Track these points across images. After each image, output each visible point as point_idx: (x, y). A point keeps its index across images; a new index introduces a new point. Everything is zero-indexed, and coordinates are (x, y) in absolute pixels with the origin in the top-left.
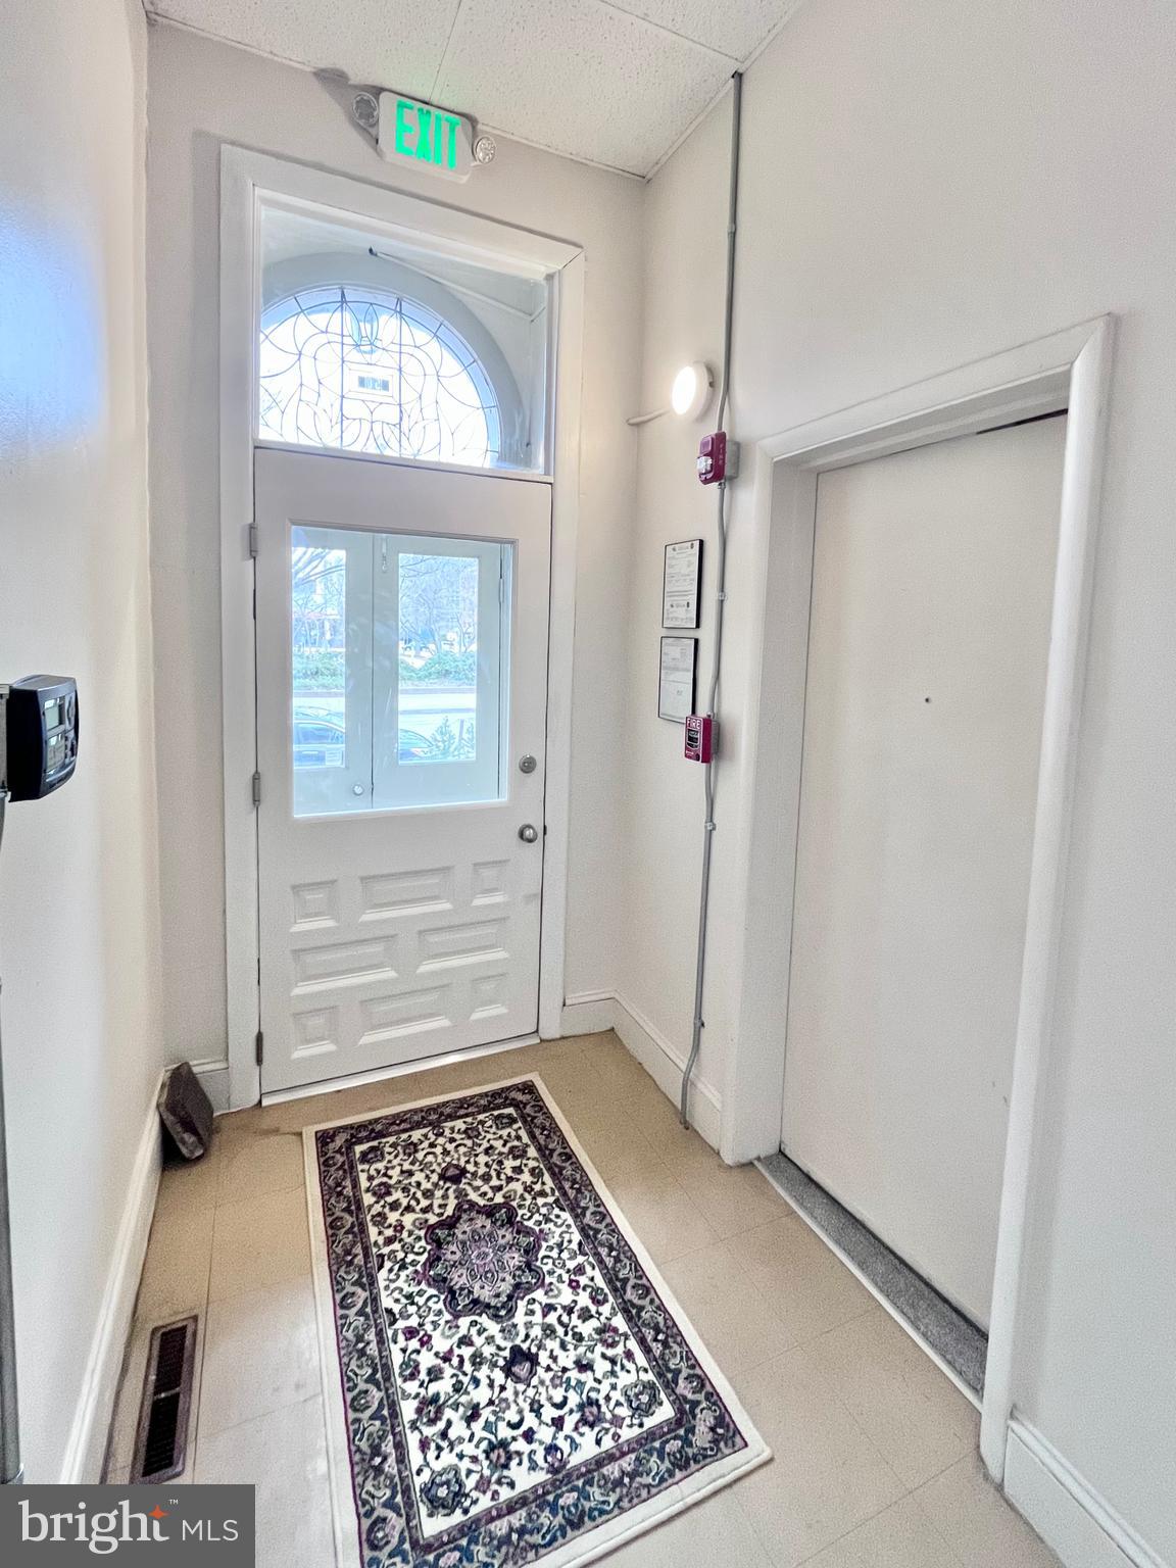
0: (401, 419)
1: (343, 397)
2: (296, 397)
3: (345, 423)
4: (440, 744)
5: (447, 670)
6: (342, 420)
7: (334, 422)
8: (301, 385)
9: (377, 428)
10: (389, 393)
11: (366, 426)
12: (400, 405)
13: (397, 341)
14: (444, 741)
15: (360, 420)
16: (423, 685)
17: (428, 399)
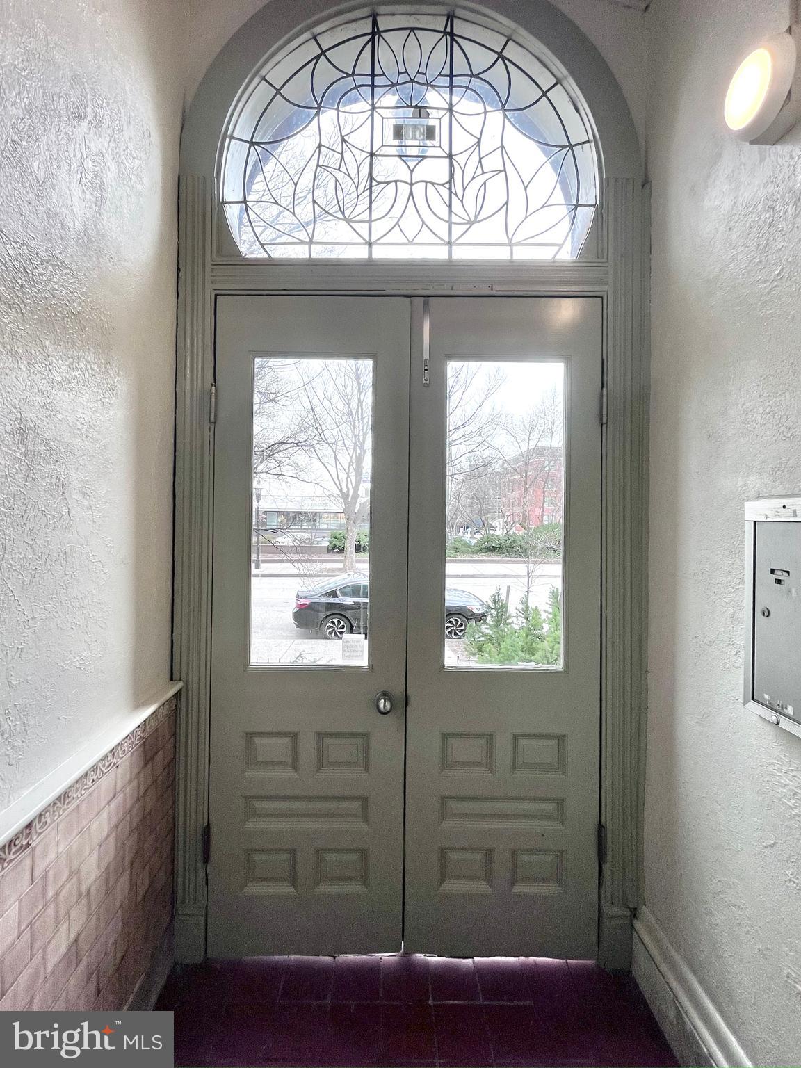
0: (452, 175)
1: (372, 155)
2: (313, 163)
3: (376, 189)
4: (493, 611)
5: (493, 547)
6: (371, 186)
7: (360, 191)
8: (320, 146)
9: (419, 190)
10: (436, 143)
11: (404, 189)
12: (450, 156)
13: (447, 71)
14: (497, 609)
15: (396, 182)
16: (476, 557)
17: (489, 144)
